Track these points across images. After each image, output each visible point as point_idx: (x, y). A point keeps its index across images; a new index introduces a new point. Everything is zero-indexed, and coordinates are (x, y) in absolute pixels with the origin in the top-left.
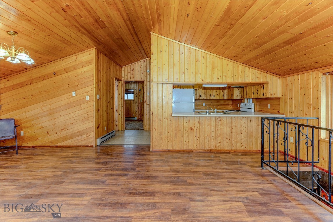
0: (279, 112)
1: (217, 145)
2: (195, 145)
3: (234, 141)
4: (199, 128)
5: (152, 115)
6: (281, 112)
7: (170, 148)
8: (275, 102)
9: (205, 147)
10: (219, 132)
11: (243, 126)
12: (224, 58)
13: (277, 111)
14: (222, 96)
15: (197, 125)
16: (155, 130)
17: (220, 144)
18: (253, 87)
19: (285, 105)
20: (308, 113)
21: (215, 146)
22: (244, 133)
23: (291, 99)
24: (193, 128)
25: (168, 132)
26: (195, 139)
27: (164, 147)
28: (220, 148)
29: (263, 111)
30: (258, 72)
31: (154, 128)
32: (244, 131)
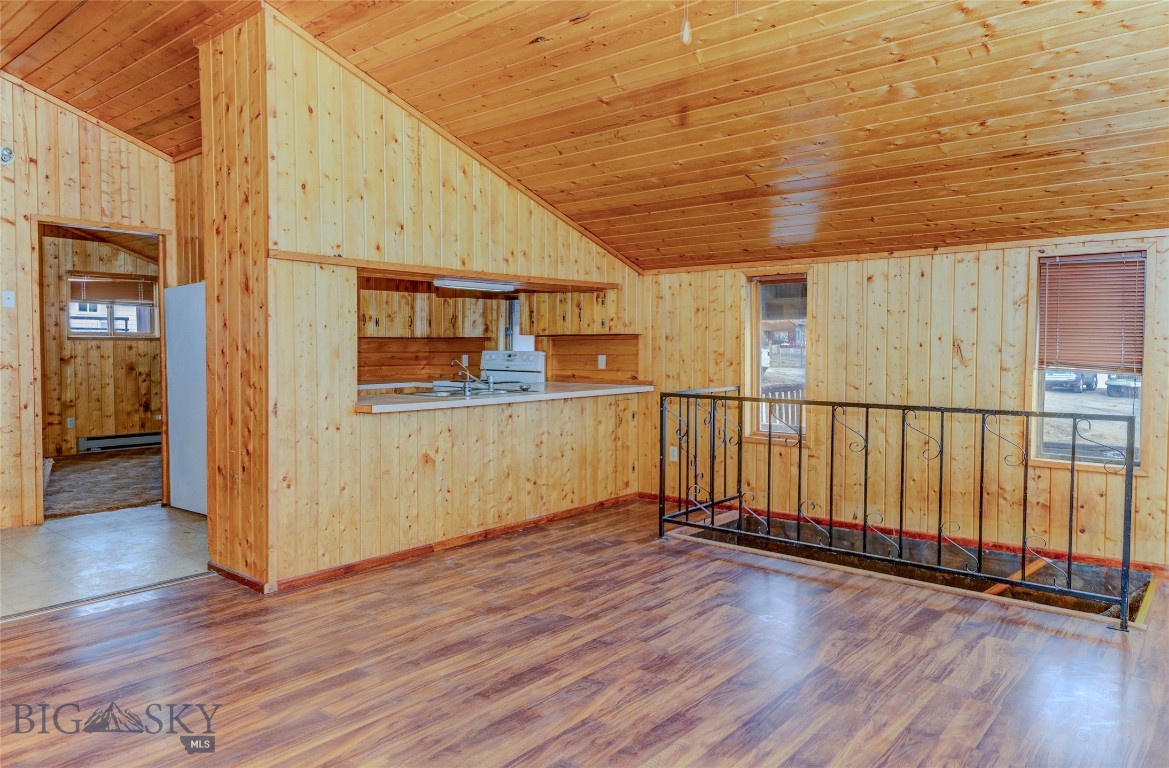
0: (635, 378)
1: (504, 510)
2: (439, 524)
3: (544, 488)
4: (449, 452)
5: (276, 413)
6: (641, 377)
7: (349, 558)
8: (622, 348)
9: (469, 525)
10: (506, 462)
11: (565, 431)
12: (523, 189)
13: (629, 374)
14: (407, 323)
15: (444, 443)
16: (289, 486)
17: (509, 505)
18: (559, 296)
19: (654, 358)
20: (715, 378)
21: (496, 516)
22: (568, 453)
23: (670, 338)
24: (432, 454)
25: (343, 489)
26: (439, 499)
27: (327, 558)
28: (510, 521)
29: (580, 377)
30: (599, 249)
31: (285, 479)
32: (568, 447)
